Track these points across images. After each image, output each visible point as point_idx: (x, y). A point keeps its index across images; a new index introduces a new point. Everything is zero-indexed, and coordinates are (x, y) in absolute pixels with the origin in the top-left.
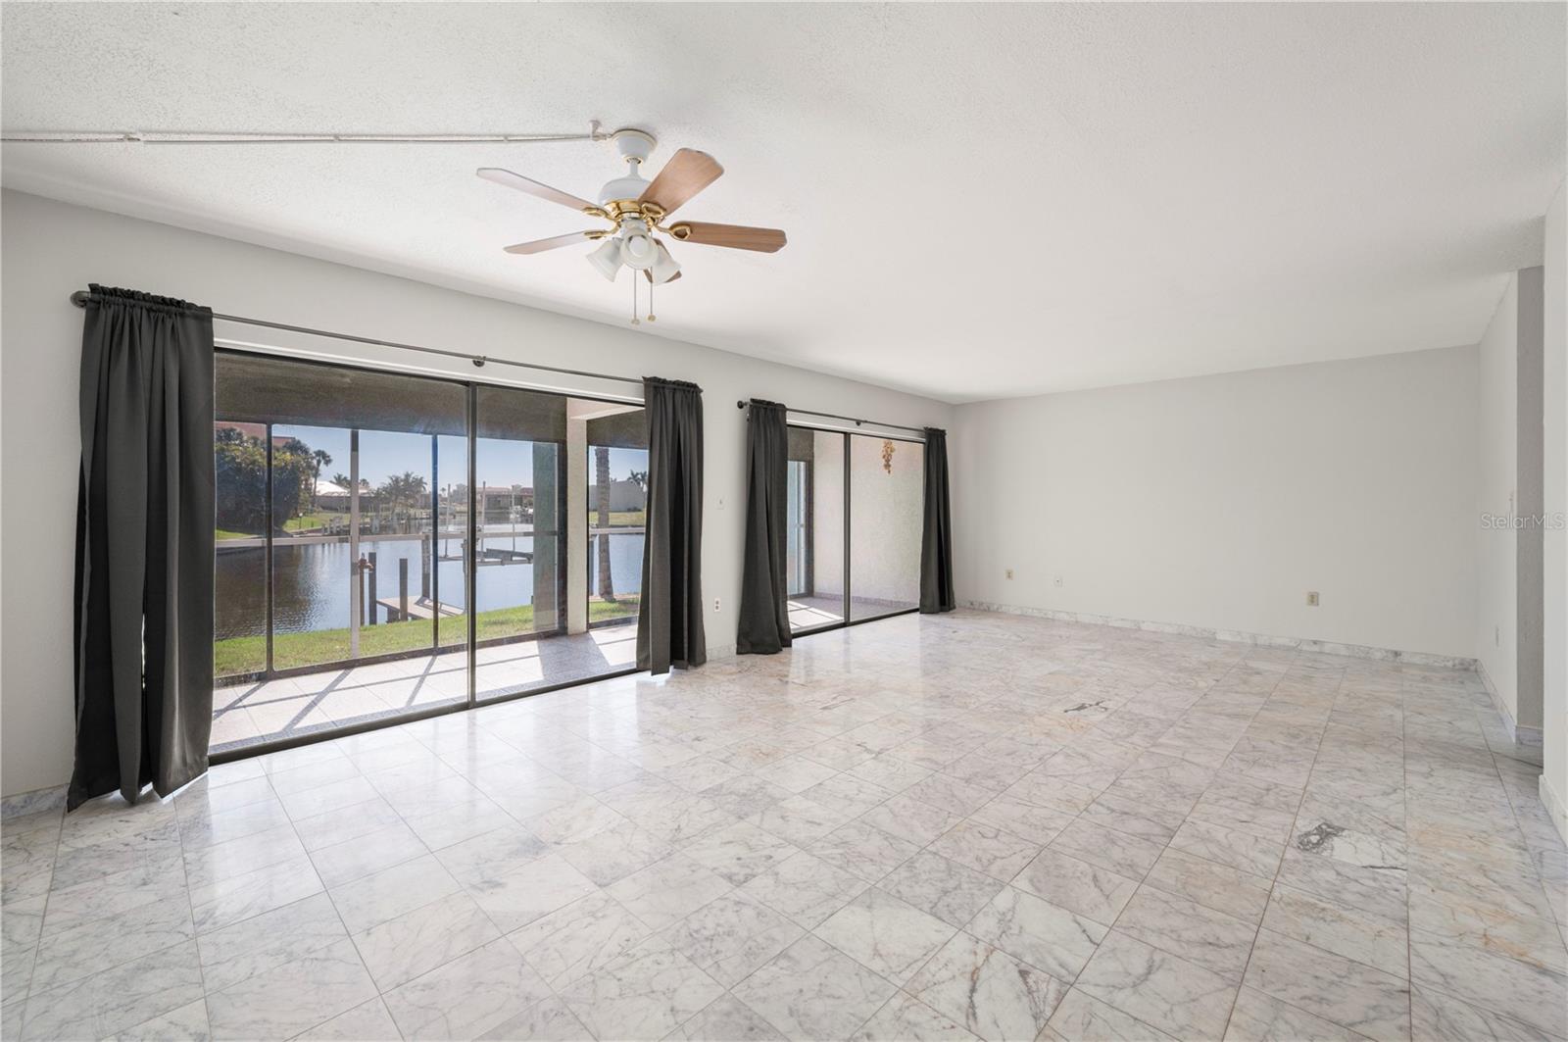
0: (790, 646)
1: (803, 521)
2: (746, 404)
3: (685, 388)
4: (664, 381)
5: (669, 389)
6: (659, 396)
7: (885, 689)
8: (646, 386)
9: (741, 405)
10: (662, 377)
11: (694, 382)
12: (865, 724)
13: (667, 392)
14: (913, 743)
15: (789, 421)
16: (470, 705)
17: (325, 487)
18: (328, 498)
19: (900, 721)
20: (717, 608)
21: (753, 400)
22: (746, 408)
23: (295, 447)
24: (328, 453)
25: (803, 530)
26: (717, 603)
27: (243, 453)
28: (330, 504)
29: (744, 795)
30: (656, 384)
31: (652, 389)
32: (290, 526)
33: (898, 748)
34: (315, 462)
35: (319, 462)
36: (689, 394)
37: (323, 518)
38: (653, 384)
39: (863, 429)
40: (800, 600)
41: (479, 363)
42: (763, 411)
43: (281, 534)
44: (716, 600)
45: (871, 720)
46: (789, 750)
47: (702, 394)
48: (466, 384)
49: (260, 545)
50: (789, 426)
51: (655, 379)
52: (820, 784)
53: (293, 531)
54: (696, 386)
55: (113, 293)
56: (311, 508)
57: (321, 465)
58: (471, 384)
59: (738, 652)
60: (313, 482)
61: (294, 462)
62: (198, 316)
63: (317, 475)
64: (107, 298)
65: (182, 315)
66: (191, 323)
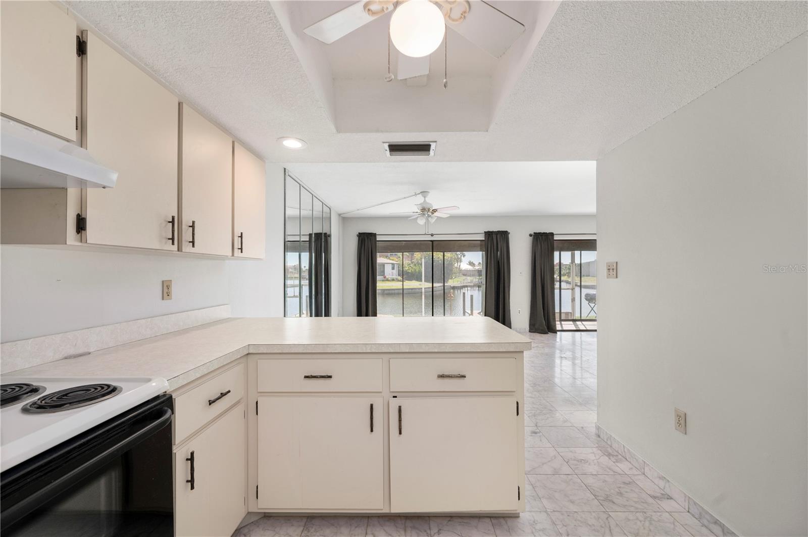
0: (555, 334)
3: (502, 233)
4: (492, 232)
6: (490, 237)
8: (485, 234)
9: (530, 236)
10: (492, 230)
11: (505, 230)
13: (494, 235)
15: (555, 239)
18: (467, 271)
20: (519, 313)
21: (534, 233)
22: (532, 236)
26: (519, 311)
34: (460, 256)
36: (504, 235)
41: (432, 235)
42: (540, 236)
47: (510, 235)
50: (555, 241)
51: (489, 232)
54: (506, 232)
55: (362, 233)
56: (458, 274)
57: (462, 257)
58: (432, 241)
59: (530, 332)
60: (459, 264)
61: (452, 257)
62: (374, 235)
63: (461, 261)
64: (360, 235)
65: (371, 236)
66: (373, 237)
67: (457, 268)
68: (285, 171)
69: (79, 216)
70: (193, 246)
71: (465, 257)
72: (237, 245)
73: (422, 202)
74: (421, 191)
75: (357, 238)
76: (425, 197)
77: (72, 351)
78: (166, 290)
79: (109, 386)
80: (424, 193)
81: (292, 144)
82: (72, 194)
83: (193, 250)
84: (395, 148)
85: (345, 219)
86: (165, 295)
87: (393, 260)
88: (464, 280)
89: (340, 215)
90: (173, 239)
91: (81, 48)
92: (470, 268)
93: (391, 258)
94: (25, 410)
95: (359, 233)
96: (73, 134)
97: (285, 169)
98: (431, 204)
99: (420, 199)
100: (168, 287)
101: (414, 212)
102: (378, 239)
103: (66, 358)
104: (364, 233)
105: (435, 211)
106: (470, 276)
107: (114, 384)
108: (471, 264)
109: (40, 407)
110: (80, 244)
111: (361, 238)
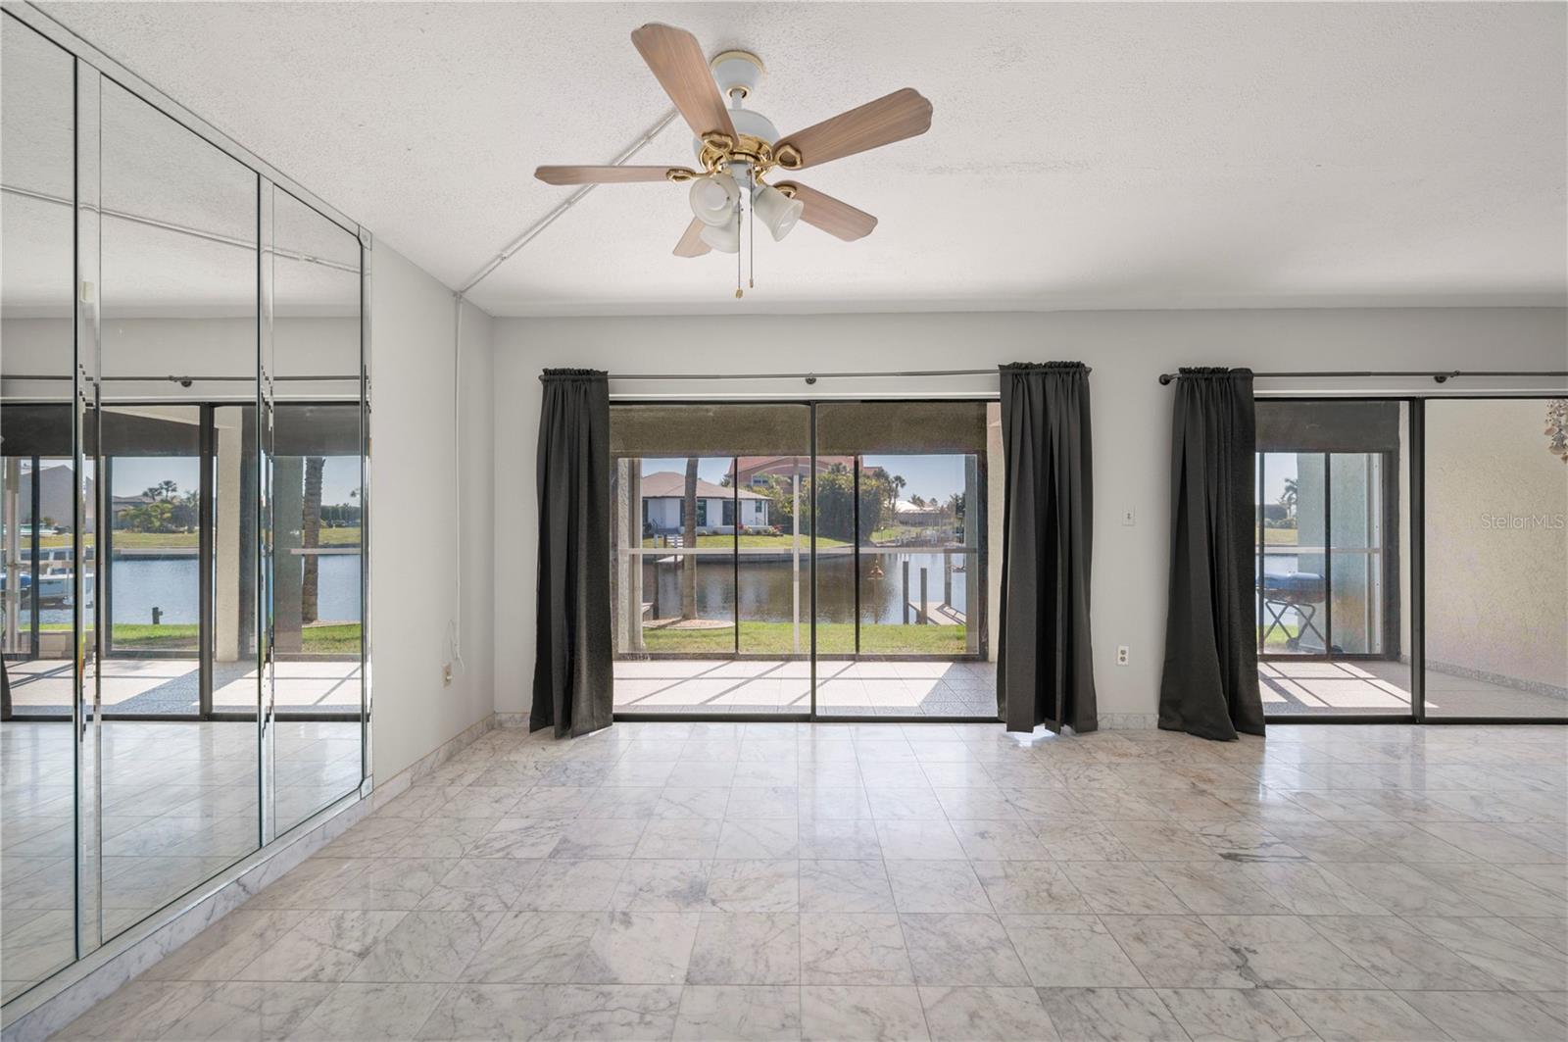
0: (1263, 734)
1: (1378, 541)
2: (1172, 377)
3: (1061, 370)
4: (1029, 366)
5: (1037, 374)
6: (1020, 385)
7: (1401, 861)
8: (1002, 375)
9: (1165, 380)
10: (1026, 361)
11: (1075, 360)
12: (1290, 913)
13: (1032, 379)
14: (1372, 1000)
15: (1257, 392)
16: (811, 718)
17: (903, 505)
18: (907, 514)
19: (1382, 940)
20: (1123, 659)
21: (1182, 370)
22: (1173, 383)
23: (880, 474)
24: (903, 478)
25: (1378, 560)
26: (1123, 652)
27: (846, 481)
28: (907, 520)
29: (959, 948)
30: (1015, 371)
31: (1010, 378)
32: (875, 538)
33: (1320, 996)
34: (894, 485)
35: (897, 485)
36: (1071, 378)
37: (897, 532)
38: (1011, 371)
39: (1449, 387)
40: (1361, 664)
41: (811, 381)
42: (1203, 384)
43: (868, 543)
44: (1121, 648)
45: (1310, 912)
46: (1094, 904)
47: (1090, 378)
48: (807, 402)
49: (850, 552)
50: (1258, 399)
51: (1016, 366)
52: (1091, 990)
53: (878, 540)
54: (1079, 365)
55: (555, 372)
56: (890, 522)
57: (899, 488)
58: (810, 403)
59: (1161, 727)
60: (893, 501)
61: (878, 487)
62: (599, 380)
63: (896, 496)
64: (551, 378)
65: (590, 380)
66: (594, 385)
67: (888, 508)
71: (905, 487)
75: (540, 386)
87: (759, 492)
88: (903, 533)
89: (458, 295)
92: (913, 508)
93: (755, 488)
95: (547, 372)
102: (611, 397)
104: (563, 372)
106: (914, 525)
108: (917, 501)
111: (551, 389)
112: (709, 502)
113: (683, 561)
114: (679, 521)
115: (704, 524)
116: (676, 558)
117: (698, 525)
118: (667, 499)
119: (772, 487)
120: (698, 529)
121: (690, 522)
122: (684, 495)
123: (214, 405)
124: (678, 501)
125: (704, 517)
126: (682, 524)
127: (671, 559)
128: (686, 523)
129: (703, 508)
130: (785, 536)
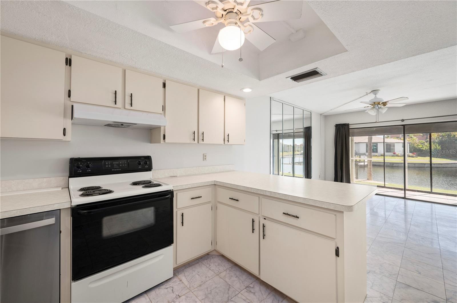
41: (403, 121)
48: (402, 125)
55: (338, 125)
58: (404, 125)
62: (347, 125)
64: (337, 126)
65: (345, 125)
66: (346, 126)
68: (271, 99)
69: (164, 135)
70: (203, 141)
72: (226, 139)
73: (373, 98)
74: (371, 91)
75: (335, 128)
76: (375, 94)
77: (172, 175)
78: (204, 157)
79: (159, 184)
80: (375, 92)
81: (247, 90)
82: (162, 128)
83: (204, 143)
84: (296, 78)
85: (326, 117)
86: (204, 159)
89: (321, 115)
90: (194, 139)
91: (164, 85)
94: (143, 187)
95: (336, 125)
96: (161, 111)
97: (271, 97)
98: (382, 99)
99: (372, 97)
100: (205, 156)
101: (365, 107)
102: (350, 128)
103: (171, 177)
104: (340, 124)
105: (384, 104)
107: (161, 184)
109: (146, 187)
110: (164, 143)
111: (337, 128)
112: (378, 144)
113: (367, 165)
114: (366, 150)
115: (377, 152)
116: (364, 163)
117: (373, 152)
118: (361, 143)
119: (412, 138)
120: (373, 154)
121: (370, 152)
122: (367, 142)
123: (279, 134)
124: (365, 143)
125: (377, 149)
126: (367, 152)
127: (363, 164)
128: (368, 152)
129: (376, 146)
130: (418, 157)
